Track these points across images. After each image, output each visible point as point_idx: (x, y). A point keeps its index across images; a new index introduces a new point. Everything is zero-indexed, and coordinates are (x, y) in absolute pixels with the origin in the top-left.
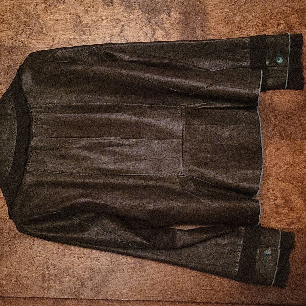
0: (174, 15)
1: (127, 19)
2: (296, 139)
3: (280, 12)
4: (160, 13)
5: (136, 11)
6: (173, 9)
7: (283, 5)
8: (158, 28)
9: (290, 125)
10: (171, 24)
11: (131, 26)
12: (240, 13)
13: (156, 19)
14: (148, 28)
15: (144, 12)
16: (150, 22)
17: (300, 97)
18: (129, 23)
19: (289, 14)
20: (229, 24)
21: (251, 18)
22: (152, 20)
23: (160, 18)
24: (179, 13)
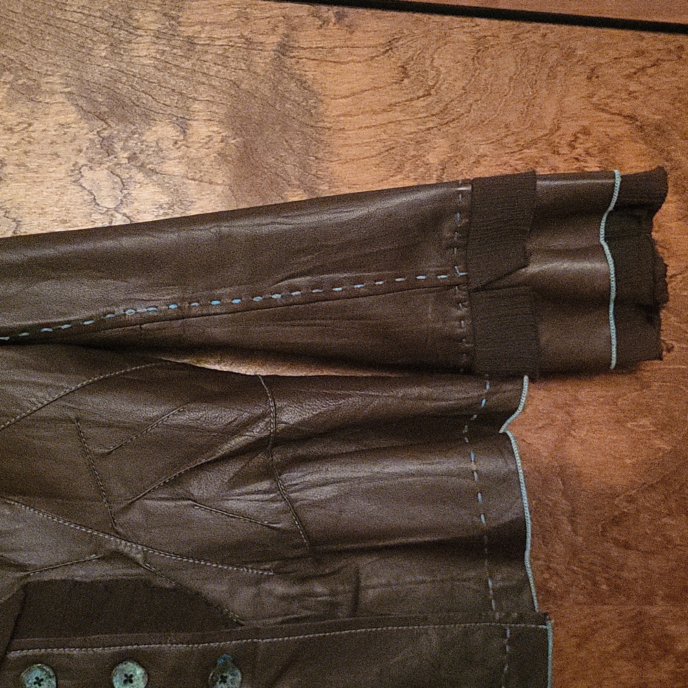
0: (201, 129)
1: (16, 138)
2: (648, 599)
3: (586, 132)
4: (148, 117)
5: (55, 109)
6: (196, 106)
7: (597, 107)
8: (140, 176)
9: (627, 546)
10: (192, 163)
11: (33, 166)
12: (444, 129)
13: (131, 143)
14: (101, 174)
15: (85, 114)
16: (109, 152)
17: (658, 443)
18: (26, 153)
19: (618, 139)
20: (408, 167)
21: (484, 149)
22: (118, 146)
23: (150, 137)
24: (221, 122)
